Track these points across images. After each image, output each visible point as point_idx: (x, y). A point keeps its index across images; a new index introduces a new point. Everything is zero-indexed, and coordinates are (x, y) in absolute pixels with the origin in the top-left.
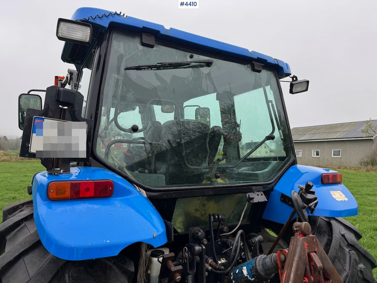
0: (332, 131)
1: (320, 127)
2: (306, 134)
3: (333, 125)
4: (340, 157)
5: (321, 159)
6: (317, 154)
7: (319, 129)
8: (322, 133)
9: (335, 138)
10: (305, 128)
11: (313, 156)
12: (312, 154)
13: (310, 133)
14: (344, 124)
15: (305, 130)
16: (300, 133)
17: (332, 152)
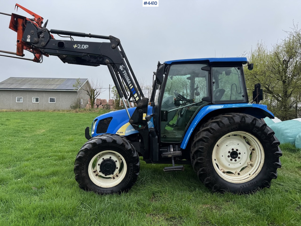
0: (47, 83)
1: (36, 79)
2: (25, 84)
3: (47, 79)
4: (55, 103)
5: (40, 104)
6: (37, 100)
7: (36, 81)
8: (40, 84)
9: (52, 89)
10: (23, 79)
11: (33, 102)
12: (32, 100)
13: (29, 83)
14: (55, 79)
15: (23, 81)
16: (19, 82)
17: (49, 99)
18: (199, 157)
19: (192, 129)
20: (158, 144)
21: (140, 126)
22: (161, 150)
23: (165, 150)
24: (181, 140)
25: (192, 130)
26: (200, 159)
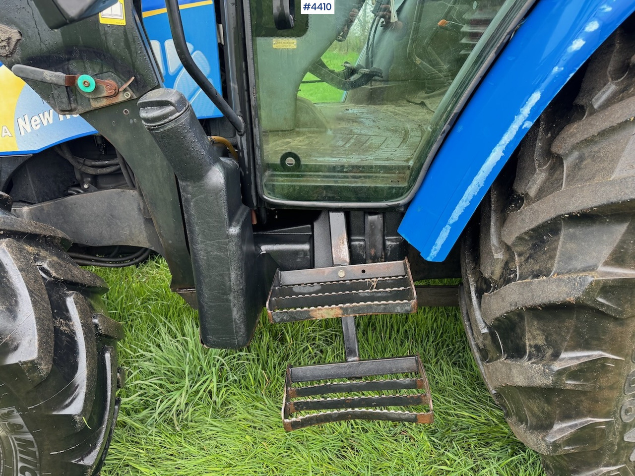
18: (573, 348)
19: (536, 97)
20: (234, 230)
21: (85, 82)
22: (264, 248)
23: (296, 253)
24: (405, 185)
25: (526, 111)
26: (581, 371)
